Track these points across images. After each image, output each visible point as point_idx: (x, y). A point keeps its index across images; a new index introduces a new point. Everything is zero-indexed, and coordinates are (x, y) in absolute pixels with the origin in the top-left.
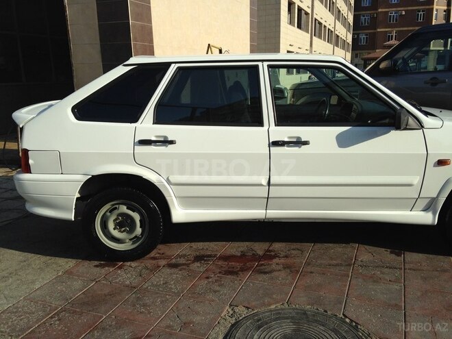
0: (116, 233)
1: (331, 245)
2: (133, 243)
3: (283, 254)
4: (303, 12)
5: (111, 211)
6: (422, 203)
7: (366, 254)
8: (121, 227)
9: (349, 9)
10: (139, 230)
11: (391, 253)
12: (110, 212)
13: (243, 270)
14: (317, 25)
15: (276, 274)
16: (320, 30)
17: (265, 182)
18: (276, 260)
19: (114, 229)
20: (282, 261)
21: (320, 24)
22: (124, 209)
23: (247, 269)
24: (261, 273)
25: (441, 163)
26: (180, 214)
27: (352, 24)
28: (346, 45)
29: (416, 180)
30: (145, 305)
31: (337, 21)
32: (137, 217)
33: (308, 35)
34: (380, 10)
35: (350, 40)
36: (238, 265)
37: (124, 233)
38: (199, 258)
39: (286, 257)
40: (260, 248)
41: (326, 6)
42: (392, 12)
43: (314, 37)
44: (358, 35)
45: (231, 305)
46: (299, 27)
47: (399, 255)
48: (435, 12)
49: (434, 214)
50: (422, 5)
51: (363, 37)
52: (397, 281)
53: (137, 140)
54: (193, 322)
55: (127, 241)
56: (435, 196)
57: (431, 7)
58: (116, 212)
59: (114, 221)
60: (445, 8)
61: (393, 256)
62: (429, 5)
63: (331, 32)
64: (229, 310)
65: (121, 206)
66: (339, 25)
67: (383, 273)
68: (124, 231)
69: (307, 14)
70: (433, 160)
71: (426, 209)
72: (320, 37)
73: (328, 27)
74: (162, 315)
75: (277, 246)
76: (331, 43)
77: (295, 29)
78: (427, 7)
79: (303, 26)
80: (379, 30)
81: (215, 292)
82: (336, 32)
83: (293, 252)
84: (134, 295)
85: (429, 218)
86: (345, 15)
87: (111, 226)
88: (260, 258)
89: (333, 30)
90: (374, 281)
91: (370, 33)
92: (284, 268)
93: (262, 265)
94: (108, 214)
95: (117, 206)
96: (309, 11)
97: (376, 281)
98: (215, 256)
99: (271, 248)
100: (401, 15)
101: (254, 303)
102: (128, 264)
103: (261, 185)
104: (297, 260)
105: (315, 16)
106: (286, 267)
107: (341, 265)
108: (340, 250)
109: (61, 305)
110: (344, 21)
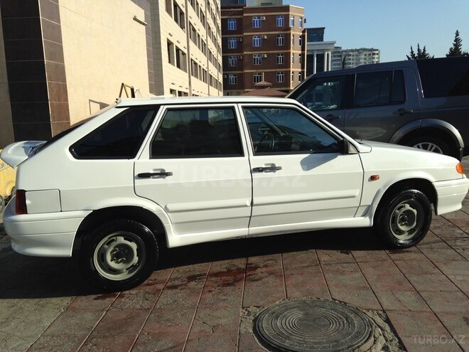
0: (113, 264)
1: (295, 253)
2: (130, 272)
3: (261, 265)
4: (180, 52)
5: (109, 243)
6: (362, 210)
7: (325, 256)
8: (118, 258)
9: (218, 51)
10: (136, 259)
11: (342, 252)
12: (107, 244)
13: (237, 281)
14: (193, 65)
15: (266, 279)
16: (196, 70)
17: (248, 203)
18: (259, 270)
19: (112, 260)
20: (264, 269)
21: (196, 64)
22: (121, 240)
23: (240, 280)
24: (253, 281)
25: (373, 178)
26: (175, 239)
27: (221, 65)
28: (218, 84)
29: (357, 192)
30: (168, 320)
31: (209, 62)
32: (134, 246)
33: (187, 74)
34: (245, 53)
35: (221, 80)
36: (230, 279)
37: (121, 264)
38: (192, 278)
39: (266, 266)
40: (240, 263)
41: (199, 48)
42: (256, 55)
43: (192, 77)
44: (228, 75)
45: (243, 308)
46: (178, 66)
47: (348, 253)
48: (292, 56)
49: (370, 218)
50: (280, 50)
51: (231, 77)
52: (356, 271)
53: (136, 174)
54: (220, 325)
55: (125, 270)
56: (370, 204)
57: (288, 51)
58: (114, 244)
59: (111, 252)
60: (300, 52)
61: (344, 255)
62: (286, 49)
63: (206, 71)
64: (244, 311)
65: (118, 237)
66: (211, 65)
67: (344, 267)
68: (121, 262)
69: (184, 54)
70: (367, 177)
71: (364, 215)
72: (196, 76)
73: (202, 67)
74: (190, 324)
75: (253, 260)
76: (206, 83)
77: (175, 68)
78: (285, 51)
79: (181, 66)
80: (245, 71)
81: (224, 300)
82: (210, 72)
83: (269, 262)
84: (152, 315)
85: (366, 222)
86: (215, 56)
87: (109, 257)
88: (245, 271)
89: (206, 70)
90: (341, 274)
91: (238, 74)
92: (270, 274)
93: (250, 275)
94: (106, 246)
95: (115, 238)
96: (186, 51)
97: (343, 273)
98: (205, 274)
99: (249, 262)
100: (264, 58)
101: (261, 303)
102: (127, 292)
103: (246, 206)
104: (277, 268)
105: (191, 57)
106: (271, 273)
107: (311, 266)
108: (304, 255)
109: (86, 335)
110: (215, 62)
